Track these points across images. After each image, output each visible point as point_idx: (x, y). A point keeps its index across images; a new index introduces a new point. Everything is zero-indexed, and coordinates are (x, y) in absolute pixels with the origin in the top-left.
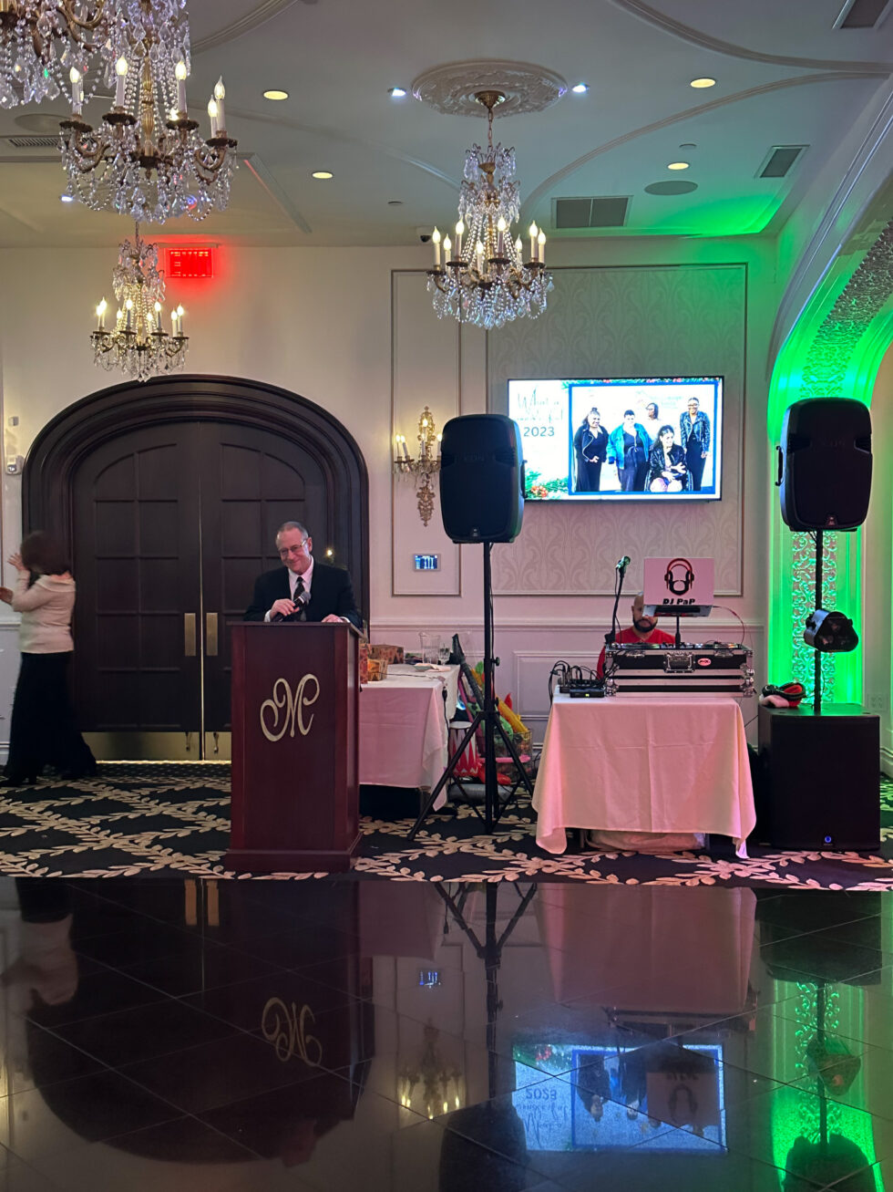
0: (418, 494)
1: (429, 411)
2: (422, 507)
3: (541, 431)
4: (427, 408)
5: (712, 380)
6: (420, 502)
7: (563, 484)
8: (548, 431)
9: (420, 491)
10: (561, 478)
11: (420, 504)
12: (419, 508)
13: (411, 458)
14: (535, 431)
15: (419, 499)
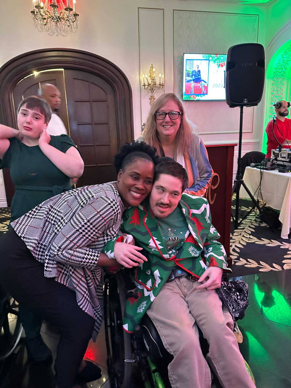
0: (150, 98)
2: (151, 103)
4: (152, 65)
6: (150, 102)
9: (150, 97)
11: (151, 102)
12: (150, 104)
13: (146, 84)
15: (150, 100)
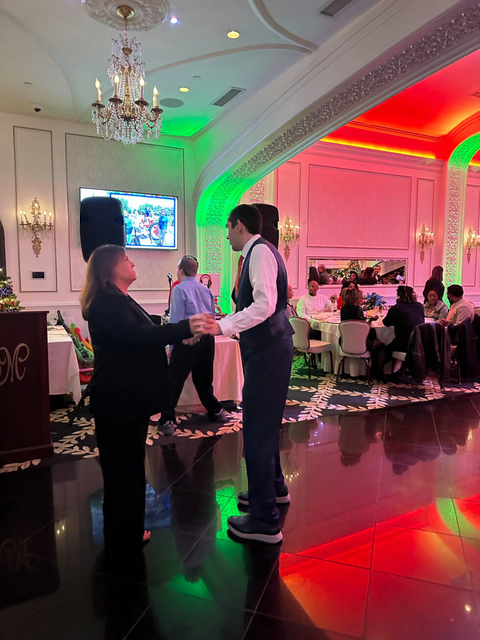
0: (33, 241)
1: (37, 200)
4: (36, 198)
5: (173, 198)
11: (34, 246)
13: (30, 223)
15: (33, 244)
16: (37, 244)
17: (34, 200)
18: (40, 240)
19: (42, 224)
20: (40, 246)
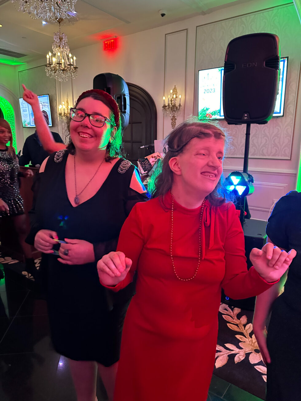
1: (176, 87)
3: (210, 90)
5: (282, 59)
7: (218, 112)
8: (213, 91)
9: (172, 118)
10: (217, 110)
12: (172, 124)
14: (208, 91)
15: (172, 121)
16: (174, 121)
17: (174, 87)
18: (176, 118)
19: (177, 105)
20: (175, 123)
